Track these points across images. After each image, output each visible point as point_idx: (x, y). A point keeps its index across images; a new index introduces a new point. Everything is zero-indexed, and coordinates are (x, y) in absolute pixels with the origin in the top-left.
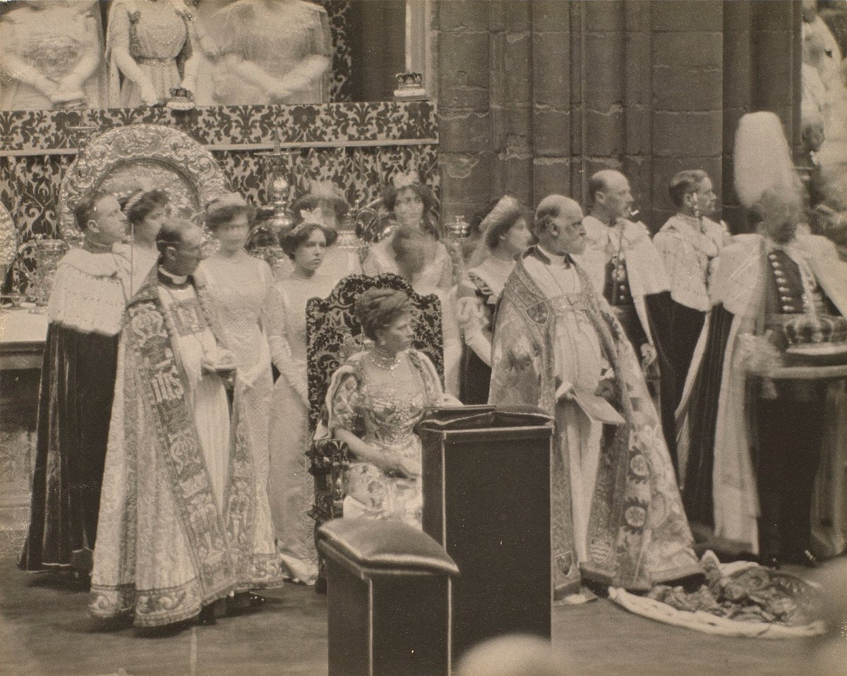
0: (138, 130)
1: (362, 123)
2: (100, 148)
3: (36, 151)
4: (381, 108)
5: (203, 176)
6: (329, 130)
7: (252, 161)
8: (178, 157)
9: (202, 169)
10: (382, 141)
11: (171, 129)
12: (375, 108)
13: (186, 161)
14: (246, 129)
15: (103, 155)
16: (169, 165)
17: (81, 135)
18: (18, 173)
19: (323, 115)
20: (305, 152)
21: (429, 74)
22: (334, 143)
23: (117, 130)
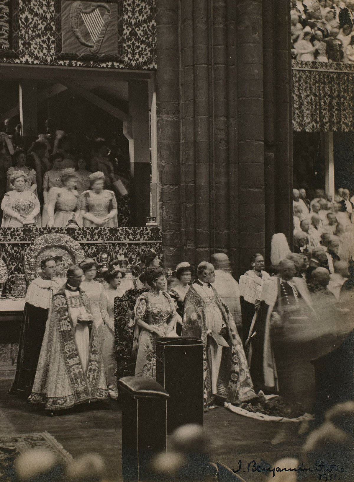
0: (53, 235)
1: (134, 235)
2: (39, 241)
3: (16, 242)
4: (141, 229)
5: (77, 252)
6: (122, 237)
7: (94, 247)
8: (68, 245)
9: (76, 250)
10: (141, 241)
11: (65, 235)
12: (139, 229)
13: (70, 246)
14: (92, 236)
15: (40, 244)
16: (64, 248)
17: (32, 237)
18: (9, 250)
19: (120, 231)
20: (114, 244)
21: (158, 218)
22: (124, 241)
23: (45, 235)
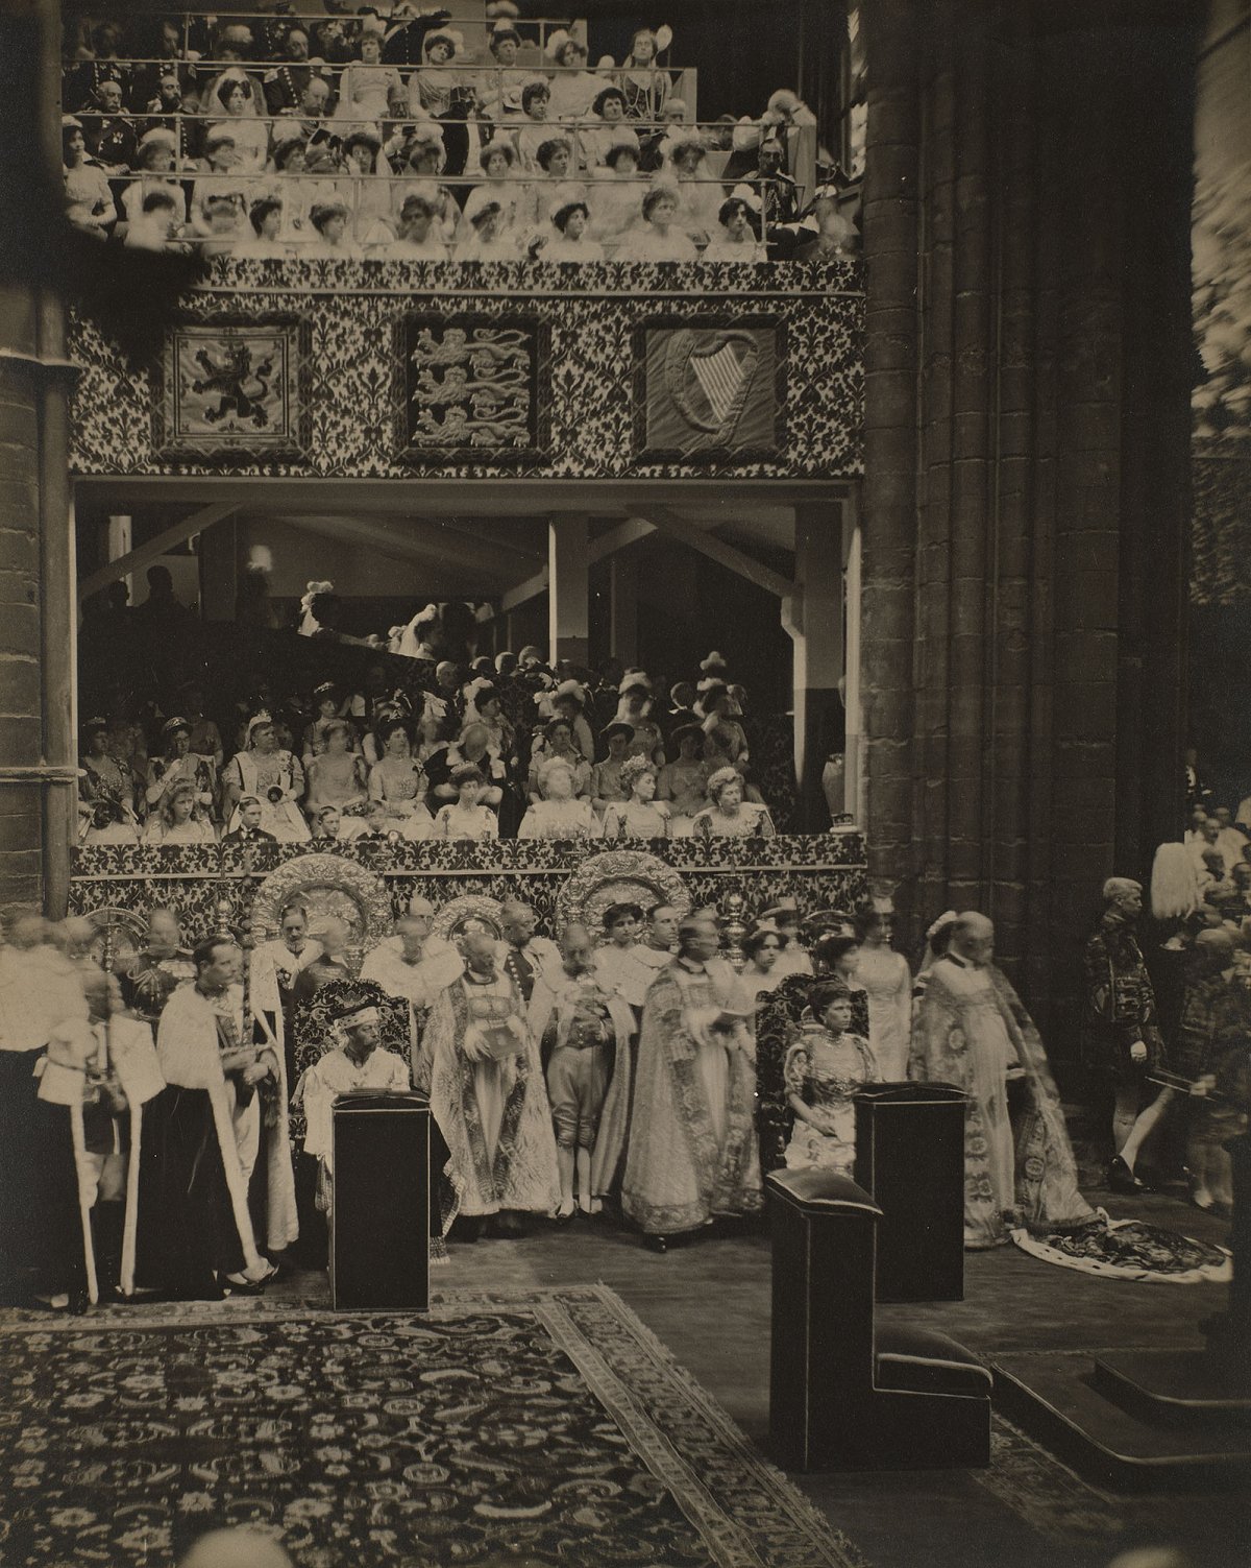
0: (621, 855)
1: (804, 851)
2: (589, 869)
3: (538, 871)
4: (820, 839)
5: (672, 892)
6: (777, 857)
7: (712, 881)
8: (652, 876)
9: (671, 887)
10: (820, 865)
11: (646, 854)
12: (814, 839)
13: (659, 880)
14: (708, 856)
15: (591, 874)
16: (644, 883)
17: (574, 858)
18: (523, 888)
19: (771, 845)
20: (756, 874)
21: (860, 813)
22: (780, 867)
23: (603, 855)
